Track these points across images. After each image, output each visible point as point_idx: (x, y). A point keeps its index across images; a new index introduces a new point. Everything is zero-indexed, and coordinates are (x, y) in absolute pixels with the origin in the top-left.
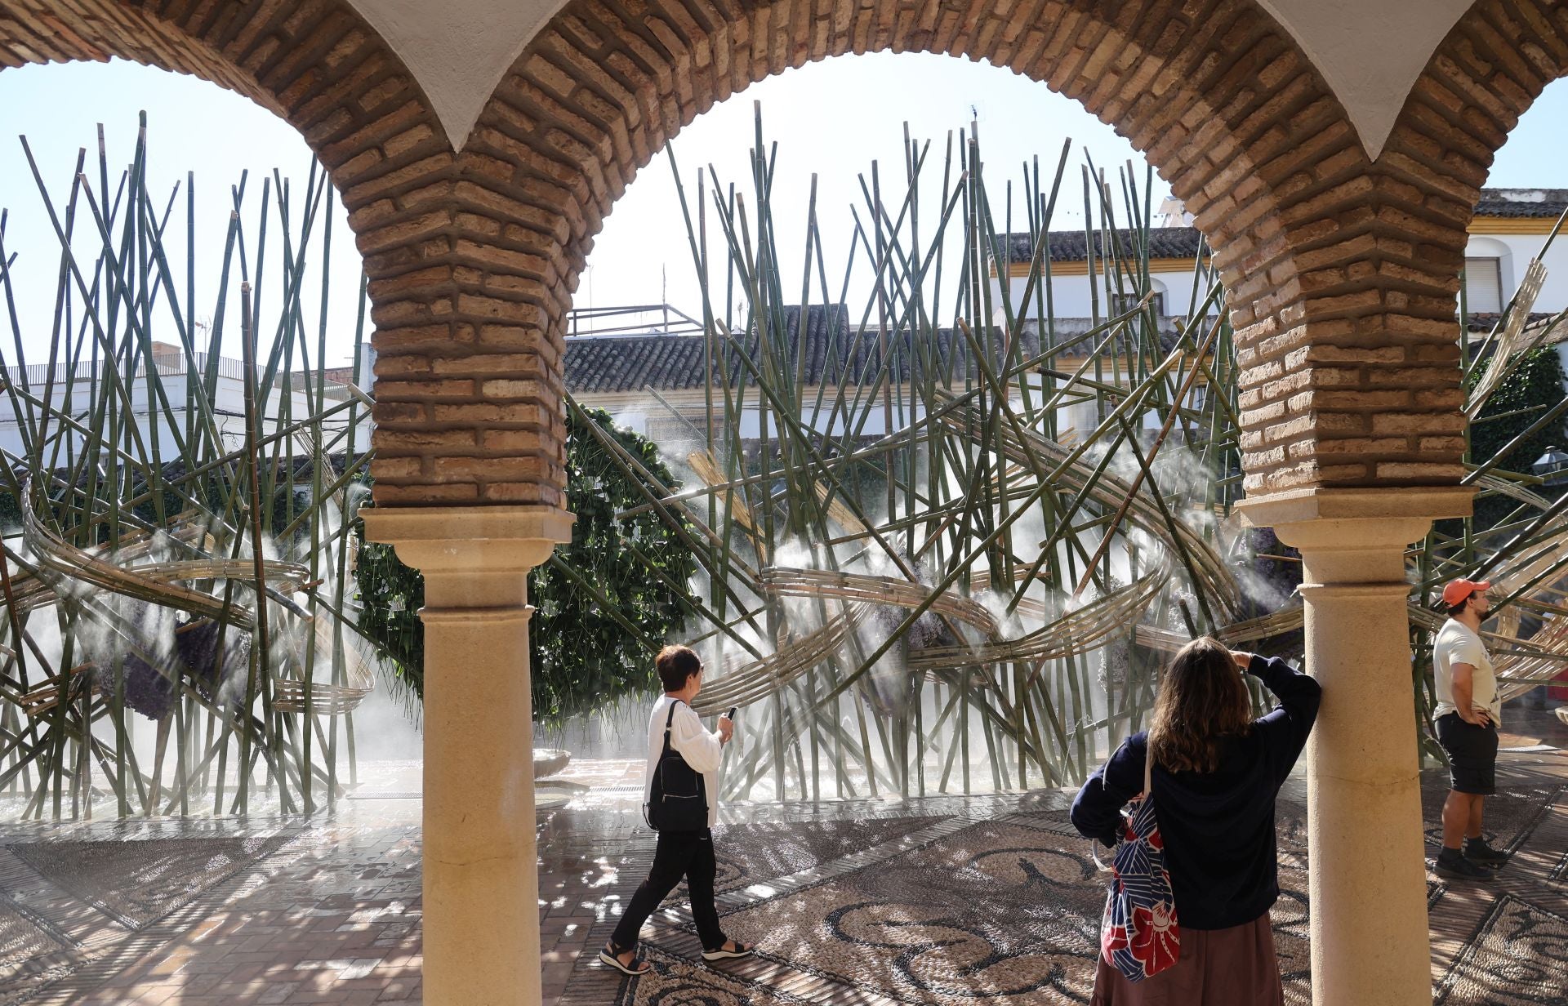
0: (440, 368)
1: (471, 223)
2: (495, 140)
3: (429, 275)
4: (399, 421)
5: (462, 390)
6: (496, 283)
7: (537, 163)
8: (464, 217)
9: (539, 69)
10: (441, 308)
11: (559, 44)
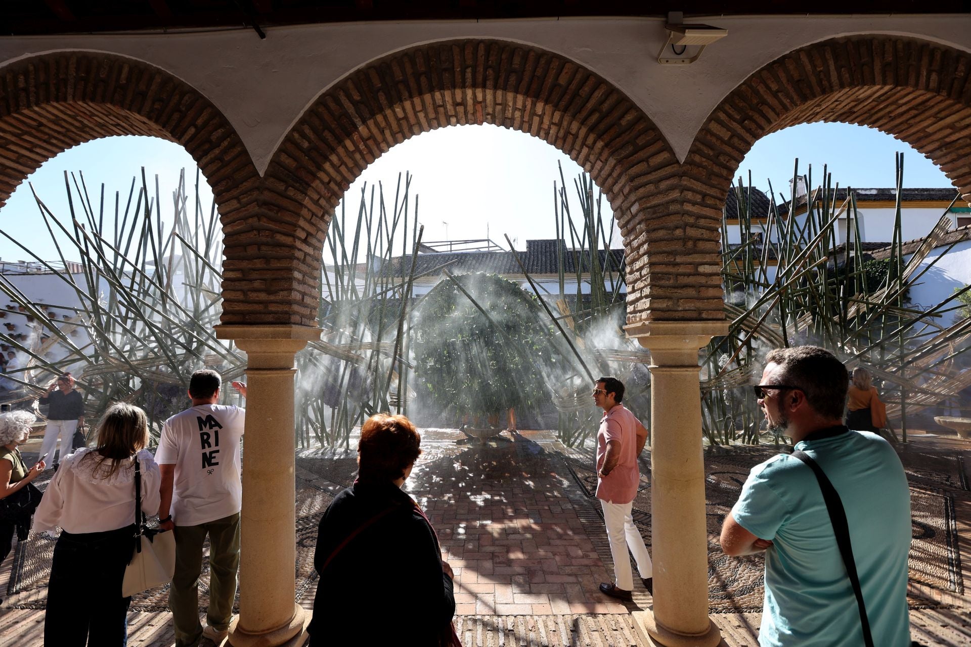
0: (679, 259)
1: (689, 195)
2: (697, 158)
3: (672, 217)
4: (663, 282)
5: (689, 269)
6: (702, 222)
7: (716, 169)
8: (686, 192)
9: (714, 126)
10: (678, 232)
11: (722, 116)
